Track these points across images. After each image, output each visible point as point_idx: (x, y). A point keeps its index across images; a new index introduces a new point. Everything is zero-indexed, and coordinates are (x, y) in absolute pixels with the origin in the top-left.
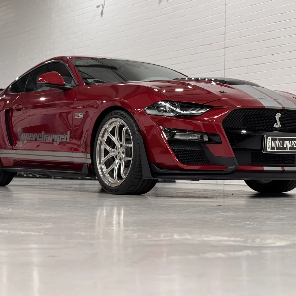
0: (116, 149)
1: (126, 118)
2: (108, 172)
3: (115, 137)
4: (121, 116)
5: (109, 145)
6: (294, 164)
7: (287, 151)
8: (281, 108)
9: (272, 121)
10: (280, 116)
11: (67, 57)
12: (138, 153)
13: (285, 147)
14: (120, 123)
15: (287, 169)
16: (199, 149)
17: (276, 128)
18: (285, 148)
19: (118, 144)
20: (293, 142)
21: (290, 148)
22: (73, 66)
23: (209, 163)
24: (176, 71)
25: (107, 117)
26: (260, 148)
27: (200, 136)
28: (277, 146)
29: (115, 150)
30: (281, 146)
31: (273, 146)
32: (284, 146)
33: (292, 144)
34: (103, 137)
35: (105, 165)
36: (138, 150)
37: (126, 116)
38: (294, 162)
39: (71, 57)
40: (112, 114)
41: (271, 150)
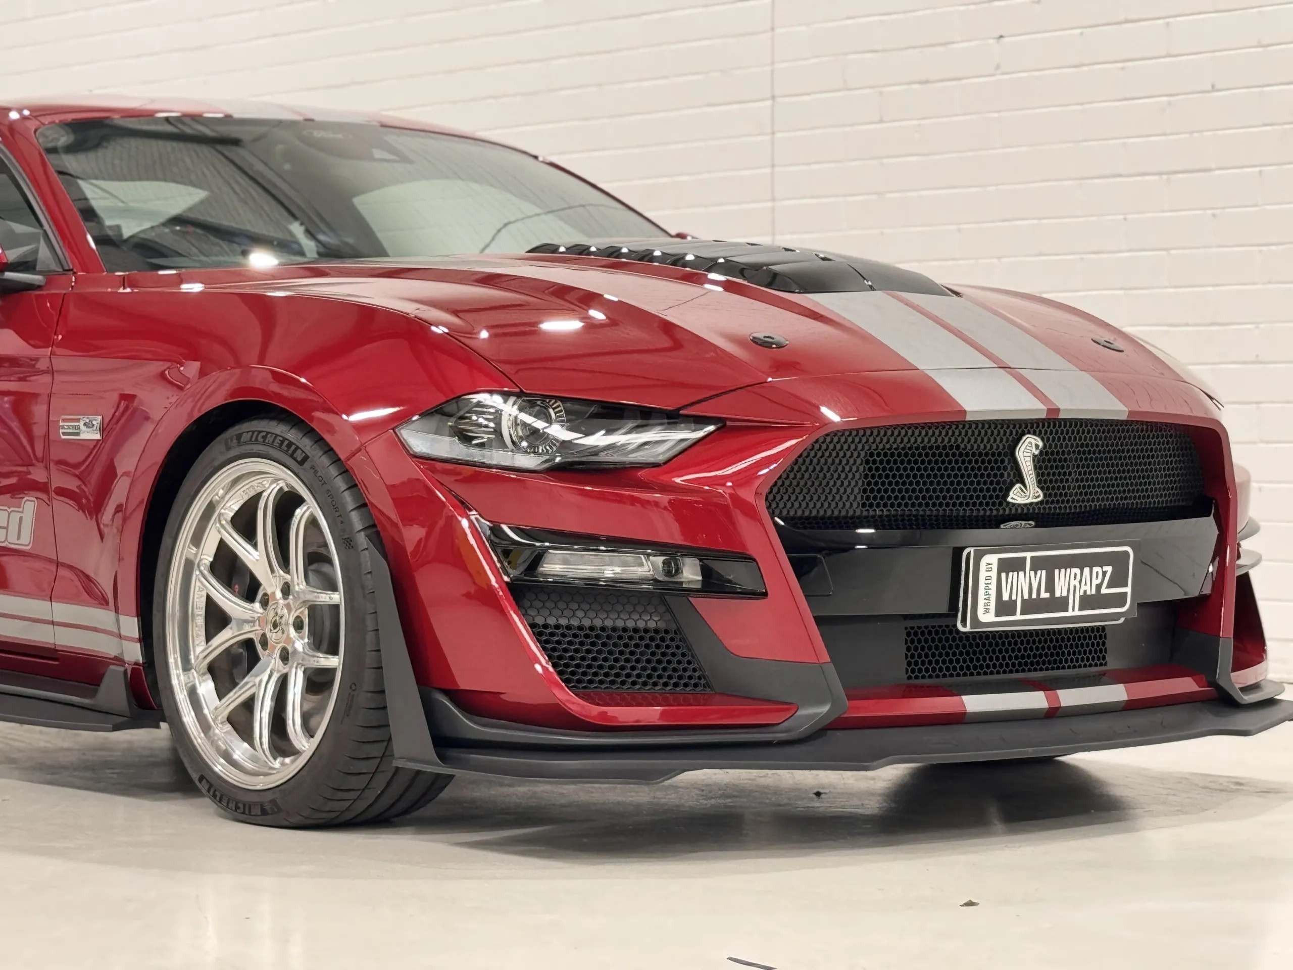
0: (265, 603)
1: (307, 465)
2: (226, 713)
3: (255, 546)
4: (286, 452)
5: (228, 584)
6: (1101, 665)
7: (1070, 613)
8: (1043, 416)
9: (1002, 475)
10: (1037, 446)
11: (9, 109)
12: (370, 636)
13: (1062, 597)
14: (282, 484)
15: (1069, 697)
16: (662, 625)
17: (1019, 505)
18: (1062, 603)
19: (270, 583)
20: (1096, 569)
21: (1087, 602)
22: (36, 153)
23: (708, 690)
24: (536, 157)
25: (215, 450)
26: (944, 609)
27: (664, 563)
28: (1026, 597)
29: (257, 606)
30: (1044, 595)
31: (1006, 597)
32: (1058, 594)
33: (1096, 582)
34: (197, 539)
35: (209, 676)
36: (370, 625)
37: (306, 458)
38: (1104, 658)
39: (26, 113)
40: (239, 437)
41: (997, 615)
